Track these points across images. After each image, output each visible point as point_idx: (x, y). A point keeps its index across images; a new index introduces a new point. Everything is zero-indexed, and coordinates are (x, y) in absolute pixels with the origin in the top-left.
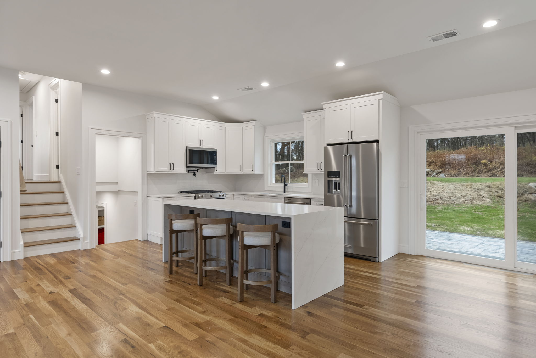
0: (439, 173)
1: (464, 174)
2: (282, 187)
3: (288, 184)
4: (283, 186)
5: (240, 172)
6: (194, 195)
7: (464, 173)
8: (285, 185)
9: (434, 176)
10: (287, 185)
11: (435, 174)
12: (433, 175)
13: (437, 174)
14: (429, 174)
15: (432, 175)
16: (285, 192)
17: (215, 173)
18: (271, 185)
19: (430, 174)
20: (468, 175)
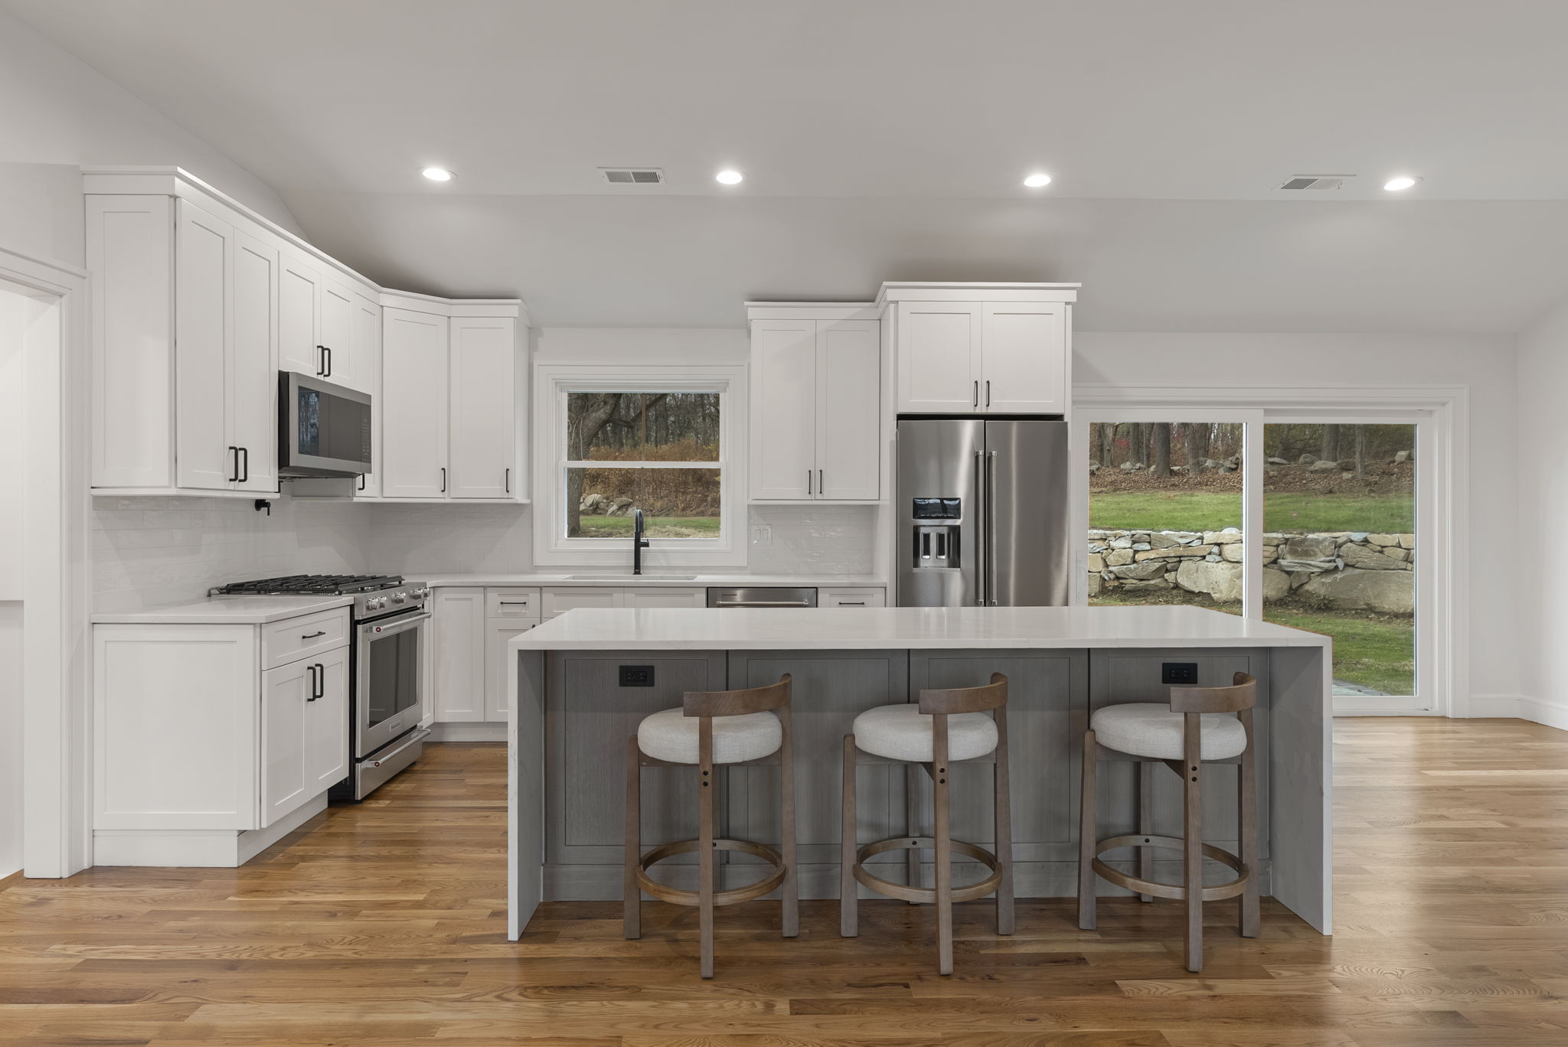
0: (625, 505)
1: (683, 509)
2: (628, 551)
3: (650, 543)
4: (633, 548)
5: (441, 495)
6: (347, 599)
7: (681, 506)
8: (639, 545)
9: (613, 513)
10: (646, 545)
11: (615, 507)
12: (611, 510)
13: (620, 508)
14: (600, 509)
15: (607, 511)
16: (637, 568)
17: (355, 500)
18: (556, 546)
19: (604, 509)
20: (691, 511)
